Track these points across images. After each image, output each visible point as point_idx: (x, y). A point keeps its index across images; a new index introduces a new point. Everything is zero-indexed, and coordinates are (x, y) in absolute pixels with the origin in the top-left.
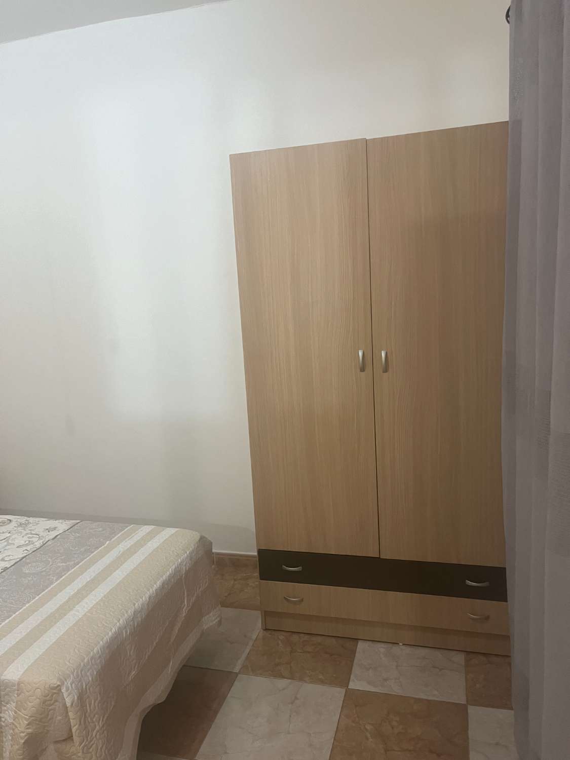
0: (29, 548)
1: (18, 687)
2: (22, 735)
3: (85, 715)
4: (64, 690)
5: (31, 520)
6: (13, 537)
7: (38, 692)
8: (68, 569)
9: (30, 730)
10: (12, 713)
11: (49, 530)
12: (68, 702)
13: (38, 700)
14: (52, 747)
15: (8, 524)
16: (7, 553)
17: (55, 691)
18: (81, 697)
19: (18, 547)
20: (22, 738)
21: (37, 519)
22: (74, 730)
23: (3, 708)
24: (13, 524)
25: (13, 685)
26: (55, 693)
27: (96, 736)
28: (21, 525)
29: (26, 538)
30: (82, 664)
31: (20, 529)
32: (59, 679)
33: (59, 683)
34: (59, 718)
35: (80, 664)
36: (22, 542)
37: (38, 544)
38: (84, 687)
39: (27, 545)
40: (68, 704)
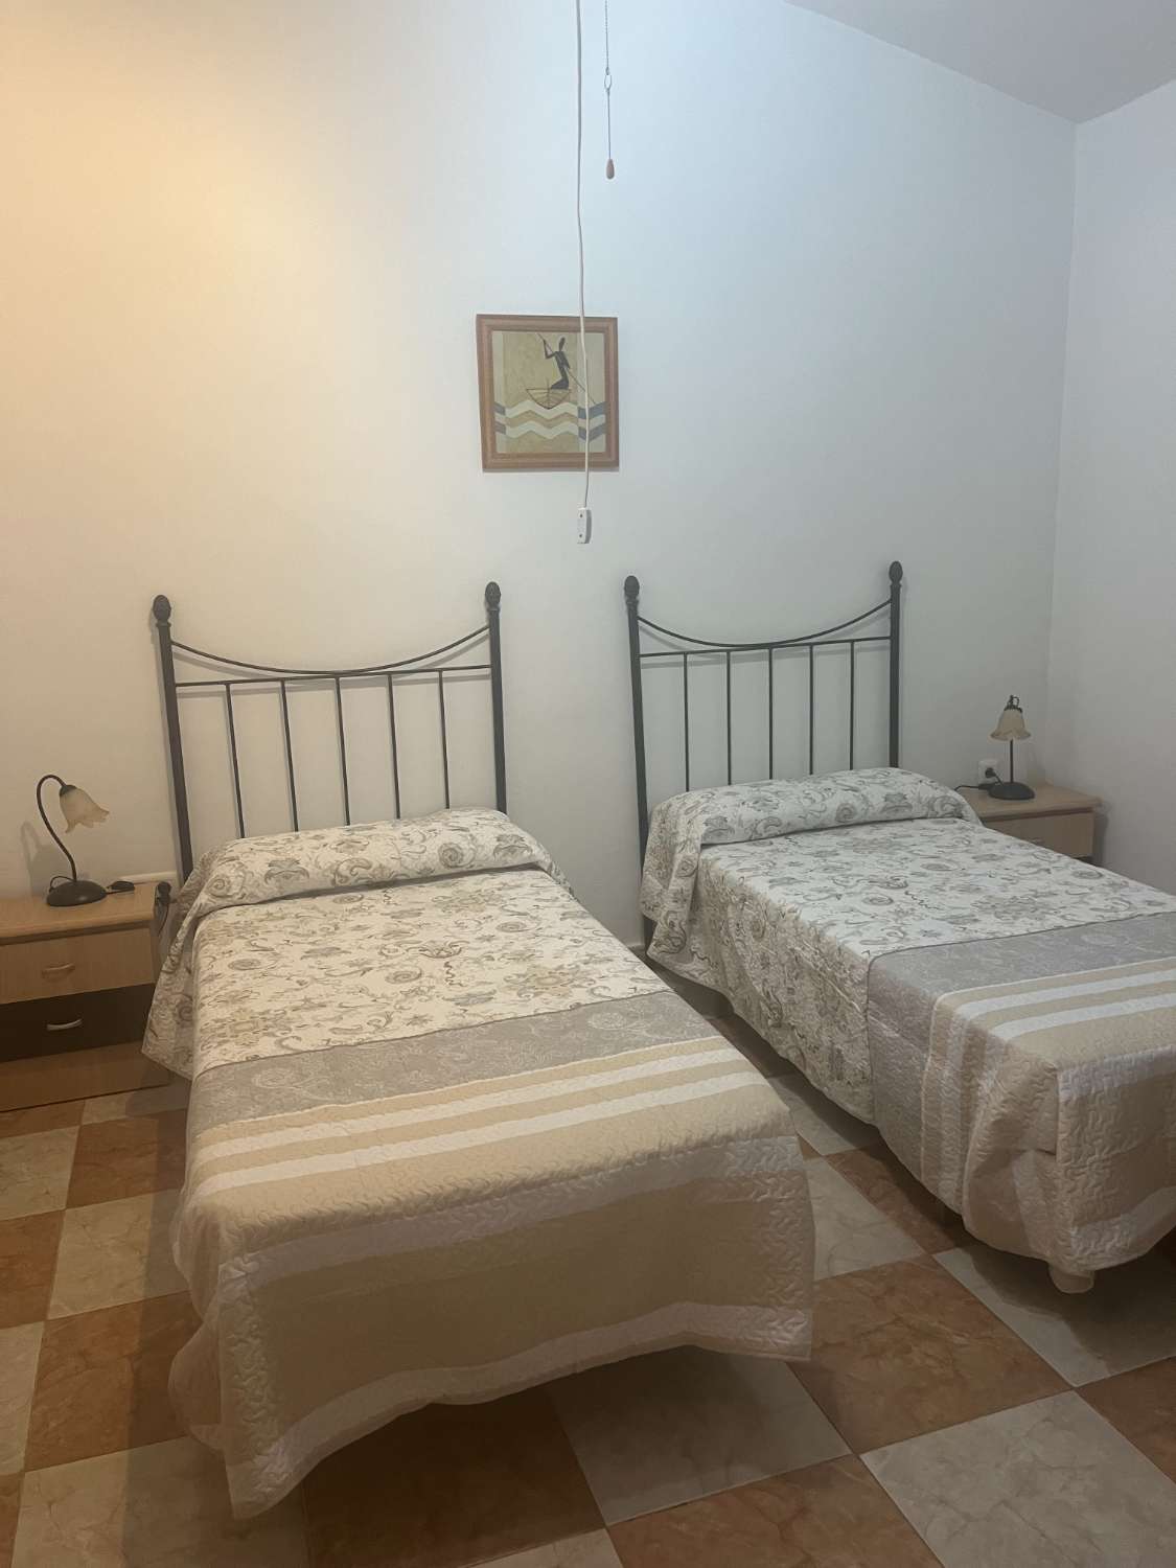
0: (1106, 915)
1: (1006, 1050)
2: (994, 1112)
3: (1082, 1128)
4: (1060, 1078)
5: (1132, 883)
6: (1093, 896)
7: (1028, 1066)
8: (1147, 956)
9: (1003, 1110)
10: (991, 1083)
11: (1150, 903)
12: (1063, 1096)
13: (1023, 1076)
14: (1031, 1155)
15: (1098, 878)
16: (1074, 911)
17: (1049, 1075)
18: (1083, 1101)
19: (1092, 909)
20: (993, 1116)
21: (1140, 885)
22: (1061, 1137)
23: (985, 1074)
24: (1103, 881)
25: (1001, 1046)
26: (1048, 1078)
27: (1091, 1165)
28: (1112, 885)
29: (1109, 902)
30: (1099, 1062)
31: (1107, 889)
32: (1059, 1063)
33: (1055, 1066)
34: (1047, 1115)
35: (1095, 1061)
36: (1102, 906)
37: (1122, 915)
38: (1093, 1092)
39: (1107, 911)
40: (1062, 1100)
